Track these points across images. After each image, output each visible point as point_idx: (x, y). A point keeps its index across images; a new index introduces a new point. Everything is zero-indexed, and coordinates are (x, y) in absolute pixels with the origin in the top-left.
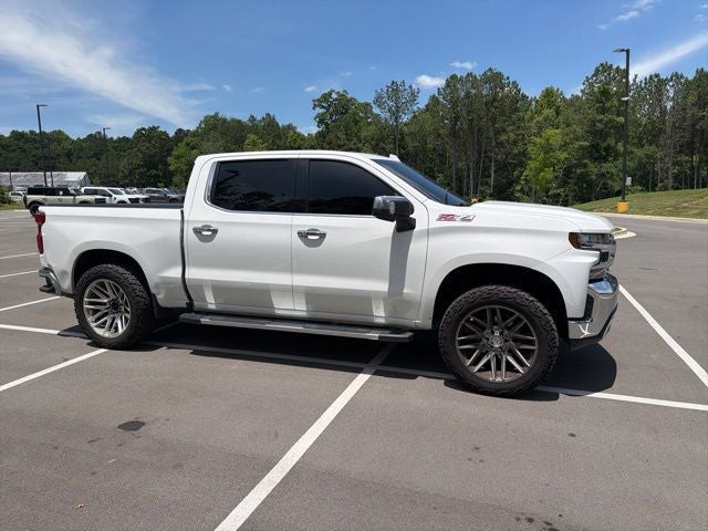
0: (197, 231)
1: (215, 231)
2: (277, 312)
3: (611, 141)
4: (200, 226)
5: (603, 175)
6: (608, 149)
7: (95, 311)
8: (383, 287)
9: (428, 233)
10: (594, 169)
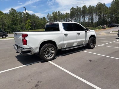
0: (65, 35)
1: (67, 34)
2: (74, 46)
3: (16, 22)
4: (65, 34)
5: (16, 28)
6: (16, 23)
7: (45, 55)
8: (85, 39)
9: (88, 32)
10: (14, 27)
